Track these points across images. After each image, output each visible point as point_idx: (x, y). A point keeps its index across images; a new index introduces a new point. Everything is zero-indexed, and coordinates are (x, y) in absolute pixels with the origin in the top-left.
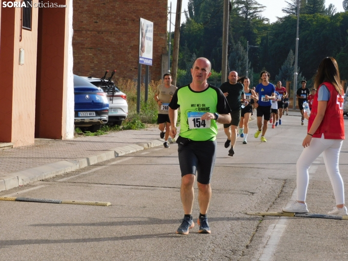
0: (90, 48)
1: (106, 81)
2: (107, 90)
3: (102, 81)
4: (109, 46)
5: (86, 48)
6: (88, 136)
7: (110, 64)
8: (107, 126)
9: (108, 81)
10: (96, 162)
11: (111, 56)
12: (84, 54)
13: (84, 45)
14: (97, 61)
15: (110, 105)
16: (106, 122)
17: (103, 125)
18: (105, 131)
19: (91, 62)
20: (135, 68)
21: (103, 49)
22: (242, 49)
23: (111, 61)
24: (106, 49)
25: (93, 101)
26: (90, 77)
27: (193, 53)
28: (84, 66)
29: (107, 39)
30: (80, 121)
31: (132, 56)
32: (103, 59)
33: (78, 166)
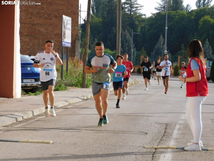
0: (26, 36)
4: (40, 34)
6: (30, 95)
10: (38, 113)
11: (41, 41)
12: (23, 39)
13: (23, 33)
14: (31, 44)
17: (39, 88)
18: (41, 92)
19: (27, 45)
20: (58, 49)
21: (35, 36)
22: (128, 35)
23: (41, 44)
24: (37, 36)
25: (33, 72)
26: (30, 56)
27: (95, 38)
28: (23, 48)
29: (38, 30)
30: (24, 85)
31: (55, 41)
32: (36, 43)
33: (27, 116)
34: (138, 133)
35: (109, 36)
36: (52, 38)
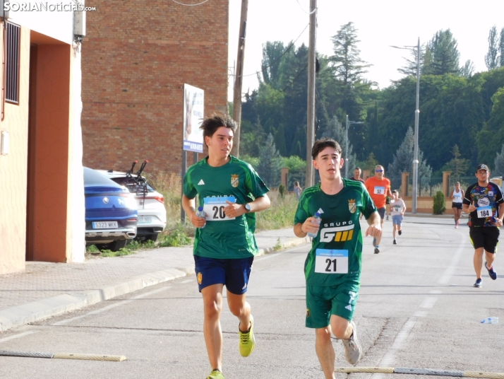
0: (116, 128)
1: (133, 176)
2: (135, 190)
3: (127, 177)
4: (145, 125)
6: (106, 256)
8: (136, 242)
9: (136, 176)
10: (113, 296)
11: (146, 140)
12: (108, 137)
13: (108, 123)
14: (126, 147)
15: (139, 211)
16: (134, 237)
17: (130, 240)
18: (133, 249)
19: (117, 149)
21: (135, 129)
22: (339, 126)
23: (146, 147)
24: (139, 128)
25: (114, 206)
26: (111, 171)
27: (268, 134)
28: (107, 155)
29: (142, 115)
30: (96, 234)
31: (177, 139)
32: (136, 144)
33: (86, 302)
35: (299, 129)
36: (171, 132)
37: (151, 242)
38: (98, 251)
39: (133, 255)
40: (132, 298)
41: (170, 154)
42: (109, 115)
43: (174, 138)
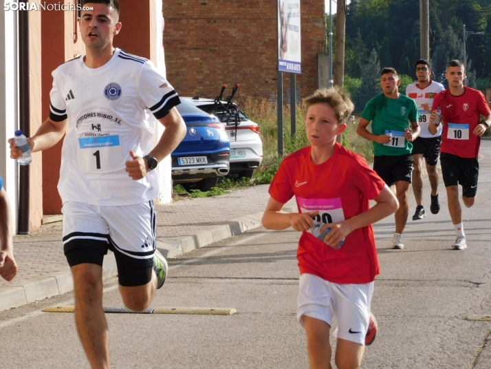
0: (194, 49)
1: (223, 102)
2: (225, 119)
3: (216, 103)
4: (228, 43)
5: (189, 49)
6: (196, 197)
7: (231, 74)
8: (229, 180)
9: (226, 103)
10: (211, 241)
11: (231, 61)
12: (186, 58)
13: (185, 43)
14: (208, 69)
15: (231, 144)
16: (226, 174)
17: (221, 178)
18: (226, 188)
19: (197, 72)
20: (273, 79)
21: (217, 48)
22: (455, 38)
23: (231, 69)
24: (222, 48)
25: (202, 138)
26: (196, 98)
27: (371, 50)
28: (186, 80)
29: (224, 32)
30: (182, 172)
31: (267, 59)
32: (218, 66)
33: (180, 249)
34: (455, 283)
35: (407, 43)
36: (260, 51)
37: (246, 180)
38: (185, 192)
39: (227, 195)
40: (232, 244)
41: (259, 77)
42: (186, 33)
43: (263, 58)
